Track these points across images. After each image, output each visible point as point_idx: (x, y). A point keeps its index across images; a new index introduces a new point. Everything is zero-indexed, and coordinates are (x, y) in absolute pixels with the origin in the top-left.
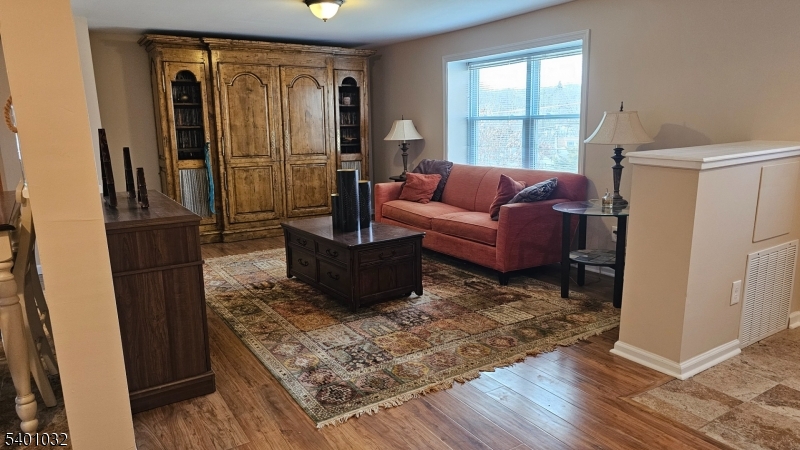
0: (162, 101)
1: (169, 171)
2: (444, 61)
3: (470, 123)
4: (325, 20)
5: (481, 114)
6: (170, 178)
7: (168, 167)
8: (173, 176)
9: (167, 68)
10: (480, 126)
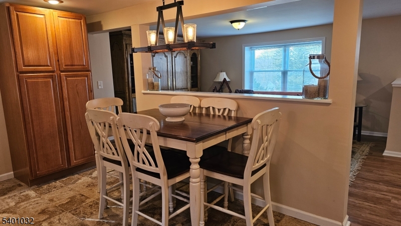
0: (126, 64)
1: (128, 99)
2: (243, 46)
3: (252, 73)
4: (239, 29)
5: (256, 69)
6: (128, 103)
7: (128, 97)
8: (130, 102)
9: (128, 47)
10: (255, 74)
